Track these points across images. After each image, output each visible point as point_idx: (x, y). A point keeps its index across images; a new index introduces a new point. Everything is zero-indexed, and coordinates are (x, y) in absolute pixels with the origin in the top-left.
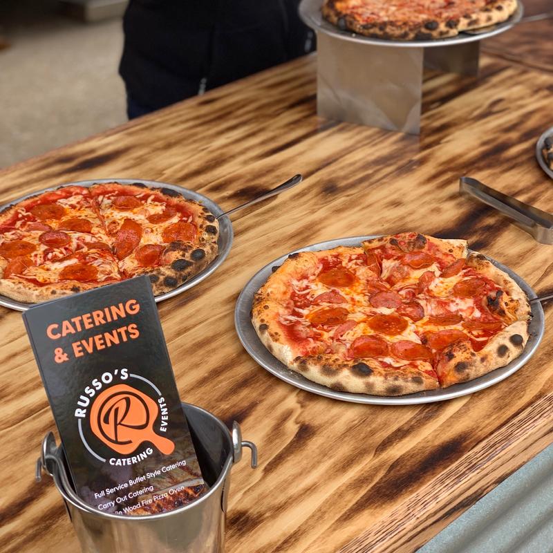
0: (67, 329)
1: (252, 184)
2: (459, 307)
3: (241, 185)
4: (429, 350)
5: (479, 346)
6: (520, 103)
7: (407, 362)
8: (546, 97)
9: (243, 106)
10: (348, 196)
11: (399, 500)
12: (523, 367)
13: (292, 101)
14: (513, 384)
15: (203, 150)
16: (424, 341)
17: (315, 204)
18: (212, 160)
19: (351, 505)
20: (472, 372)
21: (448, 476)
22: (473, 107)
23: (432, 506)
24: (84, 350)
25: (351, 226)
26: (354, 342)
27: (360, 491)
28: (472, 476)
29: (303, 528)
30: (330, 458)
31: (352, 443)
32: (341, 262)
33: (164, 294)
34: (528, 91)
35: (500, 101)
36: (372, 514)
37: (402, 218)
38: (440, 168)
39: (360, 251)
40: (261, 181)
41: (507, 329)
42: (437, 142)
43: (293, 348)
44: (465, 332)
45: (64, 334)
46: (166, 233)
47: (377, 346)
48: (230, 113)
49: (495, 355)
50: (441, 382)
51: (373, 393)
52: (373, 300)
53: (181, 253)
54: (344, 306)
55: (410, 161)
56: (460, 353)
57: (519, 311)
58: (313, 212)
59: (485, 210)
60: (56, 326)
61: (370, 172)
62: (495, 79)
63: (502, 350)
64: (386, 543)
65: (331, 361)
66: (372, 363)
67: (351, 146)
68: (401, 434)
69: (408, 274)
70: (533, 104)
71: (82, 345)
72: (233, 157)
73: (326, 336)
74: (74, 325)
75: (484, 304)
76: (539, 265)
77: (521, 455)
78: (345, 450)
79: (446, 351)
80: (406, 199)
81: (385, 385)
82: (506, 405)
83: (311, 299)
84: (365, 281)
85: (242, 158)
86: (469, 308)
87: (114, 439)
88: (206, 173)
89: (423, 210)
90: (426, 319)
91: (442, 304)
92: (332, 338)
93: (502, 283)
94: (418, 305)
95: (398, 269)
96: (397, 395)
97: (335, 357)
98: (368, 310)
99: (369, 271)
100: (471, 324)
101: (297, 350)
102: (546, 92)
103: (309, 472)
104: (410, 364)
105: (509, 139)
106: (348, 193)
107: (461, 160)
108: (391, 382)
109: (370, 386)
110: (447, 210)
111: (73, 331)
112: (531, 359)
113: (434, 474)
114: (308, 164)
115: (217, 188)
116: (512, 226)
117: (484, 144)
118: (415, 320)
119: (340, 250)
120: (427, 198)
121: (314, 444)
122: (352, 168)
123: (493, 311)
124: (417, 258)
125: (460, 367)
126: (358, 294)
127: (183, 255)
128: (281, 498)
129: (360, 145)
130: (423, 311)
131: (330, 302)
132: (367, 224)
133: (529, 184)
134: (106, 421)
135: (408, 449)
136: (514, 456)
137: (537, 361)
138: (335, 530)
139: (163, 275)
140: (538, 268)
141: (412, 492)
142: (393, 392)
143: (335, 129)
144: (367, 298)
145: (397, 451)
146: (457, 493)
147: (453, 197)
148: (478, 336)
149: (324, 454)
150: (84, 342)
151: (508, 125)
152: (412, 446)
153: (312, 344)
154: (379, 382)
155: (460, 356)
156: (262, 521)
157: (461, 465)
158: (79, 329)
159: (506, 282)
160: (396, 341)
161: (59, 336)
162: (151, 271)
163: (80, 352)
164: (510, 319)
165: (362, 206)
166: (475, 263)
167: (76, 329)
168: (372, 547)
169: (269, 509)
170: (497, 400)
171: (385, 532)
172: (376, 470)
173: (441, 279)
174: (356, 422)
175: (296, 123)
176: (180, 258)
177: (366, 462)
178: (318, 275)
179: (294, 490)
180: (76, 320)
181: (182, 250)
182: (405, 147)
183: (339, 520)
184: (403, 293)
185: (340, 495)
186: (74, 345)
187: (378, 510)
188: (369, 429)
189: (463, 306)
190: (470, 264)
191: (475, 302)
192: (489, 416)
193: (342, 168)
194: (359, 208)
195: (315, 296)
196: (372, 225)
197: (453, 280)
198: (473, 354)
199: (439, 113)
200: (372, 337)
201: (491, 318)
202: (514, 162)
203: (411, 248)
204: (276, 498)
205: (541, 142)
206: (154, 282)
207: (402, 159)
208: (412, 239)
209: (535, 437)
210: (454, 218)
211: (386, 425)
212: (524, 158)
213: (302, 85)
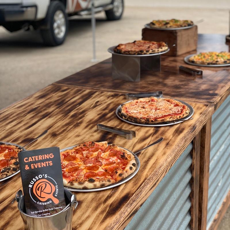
0: (30, 159)
1: (27, 138)
2: (113, 160)
3: (23, 138)
4: (109, 173)
5: (124, 169)
6: (105, 101)
7: (104, 177)
8: (112, 99)
9: (12, 115)
10: (61, 136)
11: (116, 214)
12: (137, 173)
13: (28, 111)
14: (136, 178)
15: (4, 130)
16: (106, 170)
17: (51, 140)
18: (9, 133)
19: (102, 218)
20: (125, 176)
21: (128, 204)
22: (90, 104)
23: (126, 214)
24: (34, 167)
25: (66, 145)
26: (85, 174)
27: (104, 214)
28: (135, 203)
29: (91, 227)
30: (90, 208)
31: (95, 202)
32: (69, 154)
33: (13, 174)
34: (106, 98)
35: (98, 102)
36: (110, 219)
37: (82, 140)
38: (88, 124)
39: (74, 150)
40: (30, 136)
41: (130, 162)
42: (83, 116)
43: (66, 180)
44: (118, 166)
45: (29, 161)
46: (5, 156)
47: (92, 174)
48: (8, 117)
49: (129, 170)
50: (116, 181)
51: (97, 187)
52: (85, 163)
53: (15, 160)
54: (76, 166)
55: (77, 123)
56: (119, 171)
57: (131, 157)
58: (52, 142)
59: (107, 133)
60: (27, 158)
61: (65, 128)
62: (94, 96)
63: (131, 168)
64: (117, 225)
65: (80, 180)
66: (94, 178)
67: (55, 122)
68: (109, 197)
69: (92, 154)
70: (109, 101)
71: (34, 165)
72: (16, 131)
73: (75, 175)
74: (32, 159)
75: (120, 158)
76: (130, 146)
77: (145, 197)
78: (94, 205)
79: (115, 171)
80: (81, 134)
81: (100, 184)
82: (137, 184)
83: (64, 166)
84: (79, 158)
85: (19, 130)
86: (116, 159)
87: (40, 196)
88: (8, 137)
89: (88, 136)
90: (104, 165)
91: (107, 160)
92: (77, 175)
93: (123, 151)
94: (100, 161)
95: (89, 153)
96: (104, 187)
97: (81, 179)
98: (84, 165)
99: (80, 155)
100: (118, 163)
101: (67, 180)
102: (112, 97)
103: (86, 213)
104: (105, 177)
105: (106, 112)
106: (61, 135)
107: (93, 120)
108: (101, 183)
109: (95, 185)
110: (95, 135)
111: (32, 161)
112: (139, 170)
113: (124, 205)
114: (43, 129)
115: (15, 141)
116: (118, 136)
117: (98, 115)
118: (101, 166)
119: (68, 151)
120: (88, 133)
121: (84, 205)
122: (59, 128)
123: (123, 159)
124: (93, 149)
125: (120, 175)
126: (79, 162)
127: (16, 160)
128: (80, 221)
129: (58, 121)
130: (102, 163)
131: (71, 166)
132: (72, 143)
133: (118, 124)
134: (38, 190)
135: (113, 200)
136: (143, 197)
137: (141, 171)
138: (101, 225)
139: (12, 167)
140: (131, 146)
141: (119, 211)
142: (103, 186)
143: (47, 117)
144: (83, 163)
145: (110, 201)
146: (132, 209)
147: (95, 131)
148: (122, 166)
149: (88, 207)
150: (35, 164)
151: (104, 108)
152: (114, 200)
153: (72, 178)
154: (98, 184)
155: (119, 172)
156: (77, 228)
157: (130, 201)
158: (34, 160)
159: (124, 150)
160: (97, 172)
161: (27, 161)
162: (8, 167)
163: (33, 167)
164: (129, 160)
165: (68, 138)
166: (112, 147)
167: (33, 160)
168: (114, 227)
169: (78, 225)
170: (134, 183)
171: (116, 223)
172: (106, 208)
173: (104, 153)
174: (94, 197)
175: (33, 117)
176: (15, 161)
177: (102, 206)
178: (64, 159)
179: (84, 218)
180: (33, 157)
181: (15, 159)
182: (73, 119)
183: (101, 223)
184: (93, 159)
185: (98, 216)
186: (32, 165)
187: (111, 218)
188: (99, 198)
189: (114, 159)
190: (110, 148)
191: (117, 157)
192: (133, 187)
193: (55, 128)
194: (66, 139)
195: (66, 165)
196: (73, 143)
197: (107, 153)
198: (123, 171)
199: (80, 108)
200: (90, 172)
201: (123, 161)
202: (110, 118)
203: (91, 146)
204: (78, 222)
205: (117, 111)
206: (10, 170)
207: (74, 123)
208: (90, 144)
209: (148, 191)
210: (99, 137)
211: (103, 196)
212: (113, 117)
213: (29, 106)
